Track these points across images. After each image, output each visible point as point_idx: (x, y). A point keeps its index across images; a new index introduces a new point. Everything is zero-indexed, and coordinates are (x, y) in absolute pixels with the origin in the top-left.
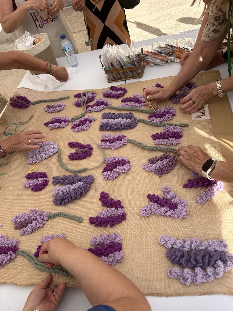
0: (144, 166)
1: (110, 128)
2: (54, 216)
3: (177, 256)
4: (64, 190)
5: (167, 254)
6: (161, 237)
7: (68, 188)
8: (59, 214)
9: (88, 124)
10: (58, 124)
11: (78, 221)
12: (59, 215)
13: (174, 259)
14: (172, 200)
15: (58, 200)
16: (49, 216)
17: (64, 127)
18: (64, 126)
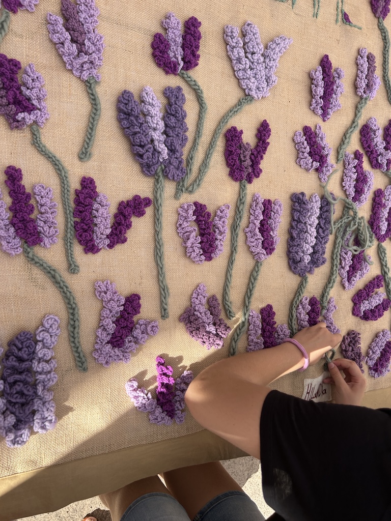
0: (201, 288)
1: (296, 218)
2: (92, 95)
3: (20, 349)
4: (152, 117)
5: (25, 334)
6: (57, 318)
7: (155, 125)
8: (95, 104)
9: (312, 166)
10: (320, 91)
11: (81, 152)
12: (95, 107)
13: (15, 345)
14: (130, 338)
15: (127, 102)
16: (91, 82)
17: (311, 105)
18: (314, 105)
